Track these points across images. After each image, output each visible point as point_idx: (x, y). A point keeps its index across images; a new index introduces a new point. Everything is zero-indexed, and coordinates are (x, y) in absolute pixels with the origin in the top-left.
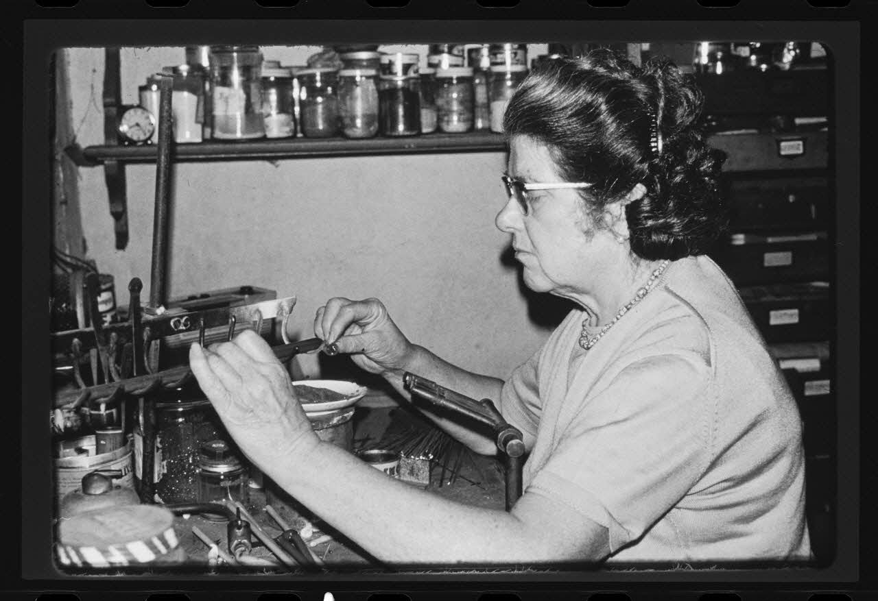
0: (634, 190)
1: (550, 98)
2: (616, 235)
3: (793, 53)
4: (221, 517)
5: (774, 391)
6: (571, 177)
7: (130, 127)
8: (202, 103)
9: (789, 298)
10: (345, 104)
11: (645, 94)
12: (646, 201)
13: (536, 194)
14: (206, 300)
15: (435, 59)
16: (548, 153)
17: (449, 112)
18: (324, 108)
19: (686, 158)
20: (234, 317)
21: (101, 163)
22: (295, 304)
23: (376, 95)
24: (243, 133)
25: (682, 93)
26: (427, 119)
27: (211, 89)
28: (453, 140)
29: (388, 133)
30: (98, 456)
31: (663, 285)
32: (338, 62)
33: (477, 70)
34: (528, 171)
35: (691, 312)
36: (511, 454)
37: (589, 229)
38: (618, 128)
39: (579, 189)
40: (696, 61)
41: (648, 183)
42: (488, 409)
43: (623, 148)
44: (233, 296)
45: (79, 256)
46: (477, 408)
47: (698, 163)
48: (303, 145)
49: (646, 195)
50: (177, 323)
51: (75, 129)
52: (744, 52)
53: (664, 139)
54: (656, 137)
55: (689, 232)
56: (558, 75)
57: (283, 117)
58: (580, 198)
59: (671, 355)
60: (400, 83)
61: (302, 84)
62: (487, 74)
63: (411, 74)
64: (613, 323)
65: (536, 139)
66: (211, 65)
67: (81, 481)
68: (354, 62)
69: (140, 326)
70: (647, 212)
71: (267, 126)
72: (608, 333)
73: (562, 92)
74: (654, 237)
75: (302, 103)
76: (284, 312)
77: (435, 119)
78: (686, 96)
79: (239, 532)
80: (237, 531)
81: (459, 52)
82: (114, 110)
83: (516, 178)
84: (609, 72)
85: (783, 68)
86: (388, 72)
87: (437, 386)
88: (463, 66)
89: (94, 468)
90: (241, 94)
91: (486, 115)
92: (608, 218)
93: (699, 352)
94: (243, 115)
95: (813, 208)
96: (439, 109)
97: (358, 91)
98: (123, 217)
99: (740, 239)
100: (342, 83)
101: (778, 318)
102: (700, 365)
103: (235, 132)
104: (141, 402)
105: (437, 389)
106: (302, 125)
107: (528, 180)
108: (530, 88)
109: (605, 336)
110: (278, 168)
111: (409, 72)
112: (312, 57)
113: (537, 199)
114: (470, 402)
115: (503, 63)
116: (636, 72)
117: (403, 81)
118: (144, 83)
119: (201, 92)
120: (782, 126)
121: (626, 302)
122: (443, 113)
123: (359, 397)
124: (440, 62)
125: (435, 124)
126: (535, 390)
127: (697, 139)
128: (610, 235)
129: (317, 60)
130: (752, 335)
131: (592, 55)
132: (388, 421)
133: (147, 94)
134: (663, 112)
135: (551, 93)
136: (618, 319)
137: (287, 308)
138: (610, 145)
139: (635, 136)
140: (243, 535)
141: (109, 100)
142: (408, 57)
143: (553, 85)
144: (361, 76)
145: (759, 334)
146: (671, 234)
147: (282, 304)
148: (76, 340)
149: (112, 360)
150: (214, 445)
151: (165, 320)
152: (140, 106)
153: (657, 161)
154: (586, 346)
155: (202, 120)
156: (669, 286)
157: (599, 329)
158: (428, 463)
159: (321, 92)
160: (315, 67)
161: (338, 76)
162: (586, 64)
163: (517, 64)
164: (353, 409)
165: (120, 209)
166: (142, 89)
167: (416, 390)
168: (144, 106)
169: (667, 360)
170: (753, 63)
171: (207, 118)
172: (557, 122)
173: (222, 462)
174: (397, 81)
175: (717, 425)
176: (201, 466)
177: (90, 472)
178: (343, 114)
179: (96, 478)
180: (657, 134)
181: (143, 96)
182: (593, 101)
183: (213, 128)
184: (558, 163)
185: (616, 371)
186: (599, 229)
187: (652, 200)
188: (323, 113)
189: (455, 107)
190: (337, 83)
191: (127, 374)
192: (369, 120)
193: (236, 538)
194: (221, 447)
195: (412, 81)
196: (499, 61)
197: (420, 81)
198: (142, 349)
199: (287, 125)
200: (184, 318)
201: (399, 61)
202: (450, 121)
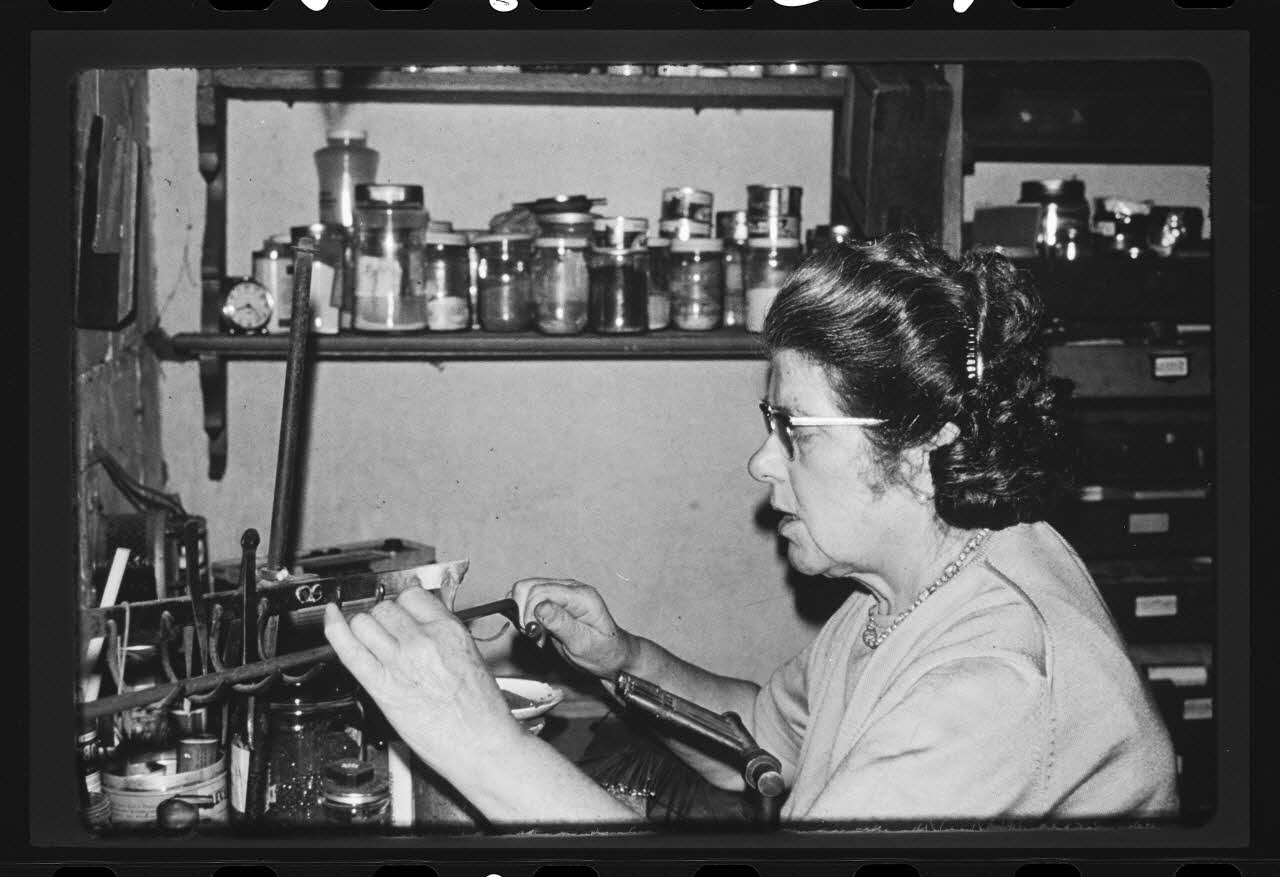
0: (943, 430)
1: (828, 300)
2: (915, 492)
3: (1176, 233)
5: (1137, 715)
6: (854, 411)
7: (238, 309)
8: (340, 279)
9: (1163, 580)
10: (541, 285)
11: (961, 298)
12: (959, 448)
13: (806, 432)
14: (336, 556)
15: (671, 226)
16: (824, 376)
17: (688, 302)
18: (511, 291)
19: (1015, 389)
20: (383, 586)
21: (195, 357)
22: (467, 570)
23: (586, 275)
24: (395, 322)
25: (1013, 299)
26: (657, 310)
27: (354, 258)
28: (693, 342)
29: (602, 329)
30: (178, 775)
31: (983, 559)
32: (533, 226)
33: (729, 243)
34: (795, 400)
35: (1020, 598)
36: (764, 791)
37: (877, 483)
38: (922, 346)
39: (865, 427)
40: (1040, 239)
41: (962, 422)
42: (733, 726)
43: (930, 373)
44: (375, 552)
45: (157, 487)
46: (718, 725)
47: (1032, 396)
48: (479, 342)
49: (958, 440)
50: (306, 592)
51: (160, 308)
52: (1107, 229)
53: (985, 361)
54: (975, 359)
55: (1018, 491)
56: (841, 269)
57: (454, 301)
58: (866, 440)
59: (991, 658)
60: (620, 259)
61: (481, 255)
62: (744, 250)
63: (637, 247)
64: (910, 611)
65: (807, 356)
66: (355, 224)
67: (155, 809)
68: (556, 227)
69: (254, 595)
70: (959, 462)
71: (431, 314)
72: (903, 624)
73: (846, 292)
74: (969, 497)
75: (480, 283)
76: (451, 581)
77: (667, 311)
78: (1019, 304)
81: (704, 216)
82: (215, 284)
83: (779, 408)
84: (912, 265)
85: (1163, 253)
86: (603, 241)
87: (662, 691)
88: (708, 236)
89: (173, 793)
90: (397, 267)
91: (739, 307)
92: (905, 468)
93: (1030, 655)
94: (398, 298)
95: (1201, 453)
96: (673, 297)
97: (561, 268)
98: (222, 436)
99: (1094, 494)
100: (538, 256)
101: (1147, 607)
102: (1030, 673)
103: (384, 321)
104: (252, 701)
105: (662, 697)
106: (479, 313)
107: (795, 413)
108: (802, 284)
109: (899, 629)
110: (443, 373)
111: (633, 244)
112: (497, 217)
113: (806, 439)
114: (708, 716)
115: (765, 235)
116: (951, 267)
117: (625, 256)
118: (259, 247)
119: (340, 264)
120: (1158, 335)
121: (928, 582)
122: (679, 301)
123: (552, 704)
124: (677, 230)
125: (667, 317)
126: (803, 702)
127: (1031, 363)
128: (908, 492)
129: (504, 222)
130: (1107, 632)
131: (890, 242)
132: (589, 738)
133: (263, 263)
134: (986, 325)
135: (831, 293)
136: (916, 606)
137: (456, 577)
138: (910, 368)
139: (945, 357)
141: (209, 270)
142: (631, 223)
143: (834, 281)
144: (566, 248)
145: (1118, 632)
146: (991, 495)
147: (450, 570)
148: (166, 614)
149: (213, 642)
150: (345, 766)
151: (288, 589)
152: (252, 280)
153: (974, 392)
154: (872, 644)
155: (339, 301)
156: (990, 561)
157: (892, 618)
158: (645, 801)
159: (509, 267)
160: (502, 234)
161: (532, 245)
162: (880, 254)
163: (785, 237)
164: (543, 720)
165: (217, 423)
166: (258, 256)
167: (632, 697)
168: (258, 279)
169: (985, 665)
170: (1120, 246)
171: (347, 299)
172: (837, 333)
173: (355, 789)
174: (616, 256)
175: (1052, 759)
176: (326, 794)
177: (168, 798)
178: (539, 300)
179: (176, 806)
180: (976, 355)
181: (258, 267)
182: (888, 306)
183: (354, 314)
184: (838, 390)
185: (912, 676)
186: (892, 483)
187: (967, 446)
188: (510, 298)
189: (697, 294)
190: (532, 255)
191: (233, 662)
192: (574, 309)
194: (354, 769)
195: (637, 257)
196: (761, 231)
197: (648, 256)
198: (255, 629)
199: (459, 312)
200: (315, 587)
201: (620, 228)
202: (689, 314)
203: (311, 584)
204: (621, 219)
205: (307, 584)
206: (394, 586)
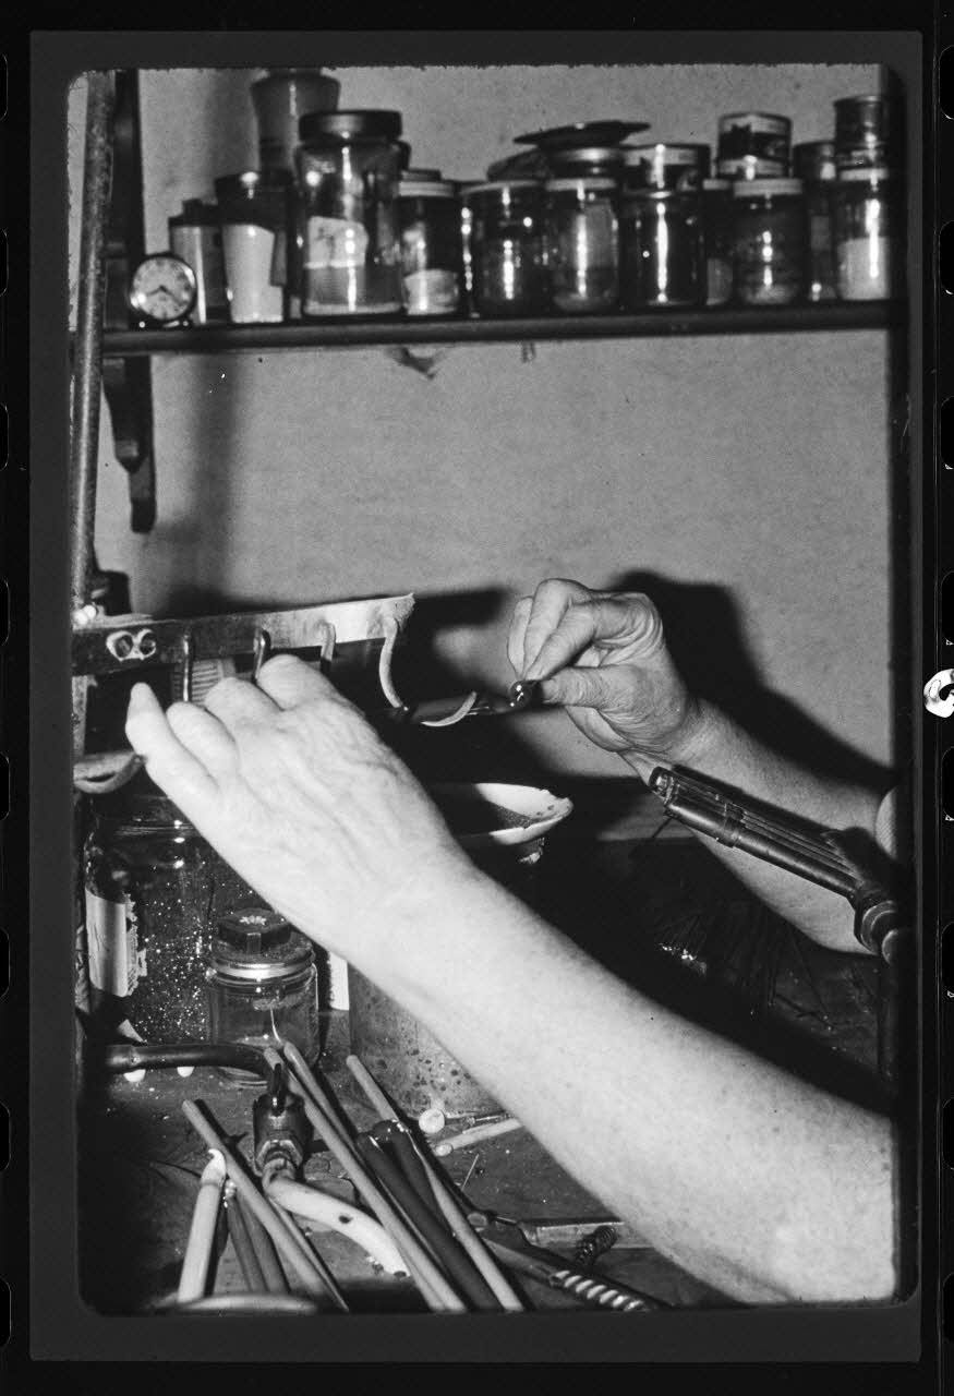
4: (256, 1076)
7: (150, 296)
15: (732, 165)
17: (756, 266)
20: (266, 636)
26: (715, 278)
29: (638, 304)
32: (544, 169)
33: (813, 184)
50: (124, 644)
57: (437, 275)
60: (662, 206)
61: (475, 211)
62: (833, 187)
63: (683, 187)
68: (576, 166)
71: (409, 293)
75: (475, 246)
76: (385, 628)
77: (730, 281)
79: (277, 1121)
80: (274, 1118)
81: (776, 150)
86: (638, 180)
88: (783, 176)
90: (361, 230)
91: (828, 275)
96: (736, 261)
100: (550, 205)
105: (724, 807)
110: (435, 380)
111: (679, 183)
117: (668, 201)
118: (178, 211)
119: (282, 226)
122: (744, 268)
123: (554, 821)
124: (740, 169)
125: (729, 290)
129: (505, 169)
133: (183, 232)
137: (391, 621)
140: (284, 1129)
141: (116, 245)
142: (675, 152)
144: (587, 192)
147: (381, 611)
150: (245, 920)
152: (169, 254)
155: (283, 278)
160: (502, 180)
161: (542, 192)
163: (888, 166)
164: (540, 846)
166: (175, 223)
167: (678, 807)
168: (177, 252)
171: (293, 276)
173: (259, 955)
174: (656, 201)
176: (218, 964)
178: (552, 265)
181: (177, 236)
189: (768, 255)
190: (543, 206)
193: (271, 1133)
194: (259, 925)
196: (855, 161)
197: (700, 202)
199: (447, 289)
200: (142, 634)
201: (660, 158)
202: (759, 283)
203: (135, 630)
204: (660, 148)
205: (127, 629)
206: (285, 636)
